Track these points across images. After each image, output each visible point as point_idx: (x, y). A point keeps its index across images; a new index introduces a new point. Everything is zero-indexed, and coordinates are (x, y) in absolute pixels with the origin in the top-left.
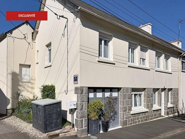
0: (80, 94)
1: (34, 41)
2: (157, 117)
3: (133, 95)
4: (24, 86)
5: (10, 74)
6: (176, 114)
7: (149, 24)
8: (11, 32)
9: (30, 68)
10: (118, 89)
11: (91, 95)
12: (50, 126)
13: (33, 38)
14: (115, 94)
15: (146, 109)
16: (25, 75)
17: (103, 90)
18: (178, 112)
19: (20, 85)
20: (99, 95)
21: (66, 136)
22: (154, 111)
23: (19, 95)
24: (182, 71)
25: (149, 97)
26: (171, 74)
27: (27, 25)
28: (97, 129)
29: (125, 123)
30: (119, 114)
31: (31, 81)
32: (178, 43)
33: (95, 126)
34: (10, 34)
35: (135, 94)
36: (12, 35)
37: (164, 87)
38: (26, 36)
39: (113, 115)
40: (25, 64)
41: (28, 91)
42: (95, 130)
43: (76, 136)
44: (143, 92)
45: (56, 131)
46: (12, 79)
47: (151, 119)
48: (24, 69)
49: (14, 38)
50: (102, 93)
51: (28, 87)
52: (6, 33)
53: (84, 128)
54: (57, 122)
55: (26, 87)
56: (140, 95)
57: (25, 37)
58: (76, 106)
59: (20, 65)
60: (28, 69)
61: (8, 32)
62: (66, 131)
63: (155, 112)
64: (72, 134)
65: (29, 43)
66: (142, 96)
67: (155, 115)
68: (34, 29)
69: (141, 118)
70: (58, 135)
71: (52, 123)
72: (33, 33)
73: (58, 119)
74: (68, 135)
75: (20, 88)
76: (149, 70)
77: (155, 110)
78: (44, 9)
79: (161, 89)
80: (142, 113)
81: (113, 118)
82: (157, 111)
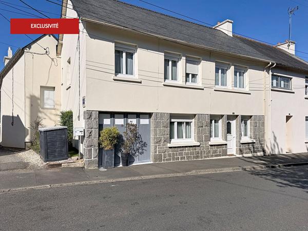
0: (87, 119)
1: (60, 56)
2: (220, 155)
3: (176, 124)
4: (45, 112)
5: (28, 97)
6: (260, 154)
7: (228, 21)
8: (29, 46)
9: (54, 90)
10: (149, 115)
11: (107, 121)
12: (52, 154)
13: (58, 53)
14: (144, 121)
15: (196, 142)
16: (48, 99)
17: (126, 115)
18: (264, 151)
19: (40, 112)
20: (119, 121)
21: (70, 166)
22: (211, 146)
23: (38, 124)
24: (272, 90)
25: (202, 127)
26: (250, 94)
27: (50, 36)
28: (110, 162)
29: (158, 158)
30: (150, 146)
31: (55, 107)
32: (289, 46)
33: (107, 158)
34: (28, 49)
35: (178, 122)
36: (31, 51)
37: (233, 113)
38: (47, 50)
39: (140, 146)
40: (48, 85)
41: (51, 119)
42: (107, 162)
43: (83, 168)
44: (193, 120)
45: (60, 161)
46: (32, 105)
47: (205, 157)
48: (46, 92)
49: (34, 54)
50: (123, 120)
51: (51, 114)
52: (23, 48)
53: (92, 159)
54: (62, 151)
55: (48, 115)
56: (188, 124)
57: (46, 52)
58: (83, 133)
59: (41, 87)
60: (52, 92)
61: (26, 47)
62: (71, 161)
63: (215, 148)
64: (78, 165)
65: (53, 59)
66: (193, 124)
67: (215, 152)
68: (58, 40)
69: (187, 154)
70: (60, 165)
71: (55, 151)
72: (57, 46)
73: (62, 147)
74: (73, 166)
75: (40, 115)
76: (203, 89)
77: (215, 145)
78: (66, 15)
79: (228, 115)
80: (189, 147)
81: (140, 151)
82: (219, 147)
